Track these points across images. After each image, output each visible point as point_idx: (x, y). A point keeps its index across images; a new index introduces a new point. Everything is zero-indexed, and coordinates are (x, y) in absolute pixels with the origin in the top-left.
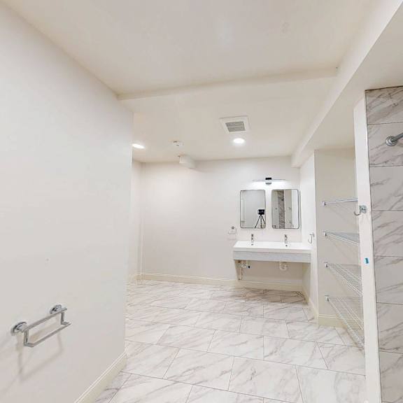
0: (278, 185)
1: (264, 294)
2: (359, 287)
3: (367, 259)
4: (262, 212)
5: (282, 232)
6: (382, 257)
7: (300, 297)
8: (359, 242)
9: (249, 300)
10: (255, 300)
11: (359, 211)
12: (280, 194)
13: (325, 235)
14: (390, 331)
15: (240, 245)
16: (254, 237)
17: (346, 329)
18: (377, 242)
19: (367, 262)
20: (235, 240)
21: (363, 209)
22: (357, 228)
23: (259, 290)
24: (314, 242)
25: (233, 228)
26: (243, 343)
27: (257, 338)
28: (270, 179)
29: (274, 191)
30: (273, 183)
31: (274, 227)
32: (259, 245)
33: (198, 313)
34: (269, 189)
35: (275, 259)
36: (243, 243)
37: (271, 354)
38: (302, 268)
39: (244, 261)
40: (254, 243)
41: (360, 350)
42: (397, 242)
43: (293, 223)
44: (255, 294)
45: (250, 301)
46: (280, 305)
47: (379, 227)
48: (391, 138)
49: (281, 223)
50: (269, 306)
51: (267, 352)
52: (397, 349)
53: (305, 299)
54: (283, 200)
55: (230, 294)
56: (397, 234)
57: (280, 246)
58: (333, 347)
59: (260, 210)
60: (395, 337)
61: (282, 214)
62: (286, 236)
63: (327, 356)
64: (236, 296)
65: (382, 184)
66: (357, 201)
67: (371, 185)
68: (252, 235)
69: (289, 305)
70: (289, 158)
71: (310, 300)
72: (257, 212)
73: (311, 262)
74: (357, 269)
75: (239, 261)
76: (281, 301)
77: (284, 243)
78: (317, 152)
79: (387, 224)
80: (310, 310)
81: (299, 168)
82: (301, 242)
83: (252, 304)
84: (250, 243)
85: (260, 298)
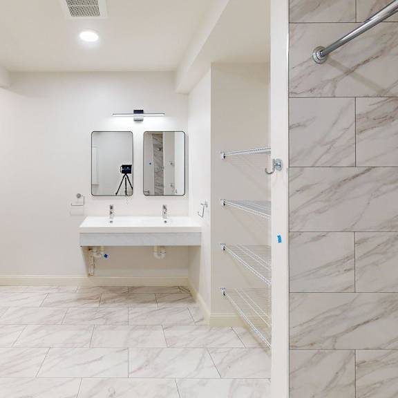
0: (154, 123)
1: (129, 294)
2: (267, 274)
3: (279, 237)
4: (127, 170)
5: (159, 202)
6: (300, 233)
7: (185, 293)
8: (270, 213)
9: (105, 303)
10: (114, 302)
11: (272, 167)
12: (156, 139)
13: (222, 205)
14: (305, 326)
15: (90, 223)
16: (115, 210)
17: (247, 328)
18: (295, 212)
19: (280, 241)
20: (83, 216)
21: (278, 165)
22: (268, 192)
23: (121, 288)
24: (208, 215)
25: (79, 196)
26: (96, 360)
27: (117, 352)
28: (141, 112)
29: (147, 134)
30: (145, 119)
31: (147, 194)
32: (121, 222)
33: (21, 327)
34: (139, 130)
35: (147, 242)
36: (96, 220)
37: (140, 369)
38: (187, 254)
39: (99, 247)
40: (115, 219)
41: (266, 351)
42: (319, 212)
43: (177, 187)
44: (114, 294)
45: (106, 305)
46: (154, 306)
47: (298, 191)
48: (321, 49)
49: (158, 188)
50: (137, 309)
51: (133, 367)
52: (312, 344)
53: (191, 295)
54: (161, 149)
55: (74, 296)
56: (321, 201)
57: (156, 222)
58: (229, 351)
59: (123, 166)
60: (310, 332)
61: (159, 173)
62: (164, 207)
63: (221, 363)
64: (84, 299)
65: (304, 126)
66: (270, 152)
67: (290, 128)
68: (111, 208)
69: (168, 305)
70: (171, 75)
71: (199, 297)
72: (119, 169)
73: (202, 245)
74: (266, 251)
75: (90, 249)
76: (156, 301)
77: (162, 218)
78: (215, 66)
79: (308, 187)
80: (198, 308)
81: (187, 94)
82: (187, 215)
83: (111, 307)
84: (108, 218)
85: (123, 298)
